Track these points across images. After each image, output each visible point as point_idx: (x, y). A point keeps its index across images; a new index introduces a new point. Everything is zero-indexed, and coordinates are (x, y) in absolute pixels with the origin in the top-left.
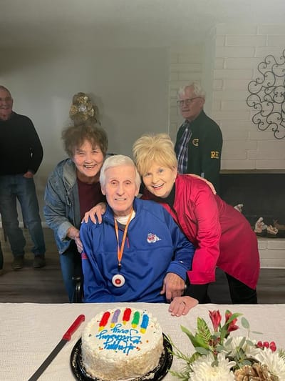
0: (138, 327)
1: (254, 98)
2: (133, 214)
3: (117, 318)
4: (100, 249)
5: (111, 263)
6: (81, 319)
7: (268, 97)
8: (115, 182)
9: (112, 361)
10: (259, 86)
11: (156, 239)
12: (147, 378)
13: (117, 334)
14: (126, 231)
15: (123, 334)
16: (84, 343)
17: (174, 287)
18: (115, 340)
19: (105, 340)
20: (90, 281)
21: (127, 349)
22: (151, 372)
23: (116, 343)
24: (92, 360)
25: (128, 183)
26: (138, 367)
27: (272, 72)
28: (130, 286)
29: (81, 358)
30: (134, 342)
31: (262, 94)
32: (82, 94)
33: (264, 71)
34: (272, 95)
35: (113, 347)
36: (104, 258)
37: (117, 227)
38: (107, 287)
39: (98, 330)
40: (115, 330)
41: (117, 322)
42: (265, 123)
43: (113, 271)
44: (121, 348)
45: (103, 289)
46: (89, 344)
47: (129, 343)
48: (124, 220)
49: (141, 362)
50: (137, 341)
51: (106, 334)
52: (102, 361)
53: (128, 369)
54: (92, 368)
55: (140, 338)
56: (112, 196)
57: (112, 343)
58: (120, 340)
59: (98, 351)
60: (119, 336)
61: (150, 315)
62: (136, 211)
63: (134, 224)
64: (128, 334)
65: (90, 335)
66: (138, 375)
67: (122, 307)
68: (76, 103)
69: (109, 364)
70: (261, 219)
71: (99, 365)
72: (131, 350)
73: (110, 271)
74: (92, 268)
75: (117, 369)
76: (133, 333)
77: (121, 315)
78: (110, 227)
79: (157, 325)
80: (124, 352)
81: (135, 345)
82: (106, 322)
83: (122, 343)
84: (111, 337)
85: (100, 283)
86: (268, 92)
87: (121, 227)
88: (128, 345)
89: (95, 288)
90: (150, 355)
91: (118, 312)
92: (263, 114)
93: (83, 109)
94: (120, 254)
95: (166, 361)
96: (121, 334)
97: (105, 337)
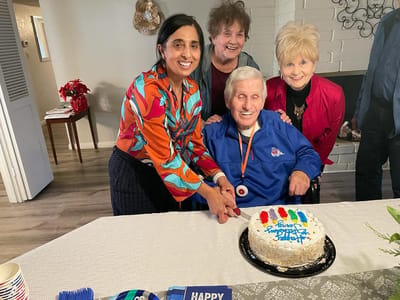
0: (300, 222)
3: (275, 216)
9: (290, 249)
12: (321, 262)
15: (289, 228)
19: (275, 234)
21: (300, 239)
22: (322, 258)
23: (287, 235)
36: (228, 168)
37: (240, 140)
39: (262, 226)
40: (280, 225)
41: (277, 218)
44: (294, 239)
47: (299, 235)
48: (248, 133)
49: (314, 249)
50: (305, 233)
55: (305, 230)
57: (283, 235)
58: (289, 233)
59: (273, 243)
60: (286, 230)
61: (304, 212)
63: (258, 136)
64: (294, 228)
65: (258, 231)
68: (140, 10)
69: (287, 252)
72: (303, 240)
77: (277, 213)
80: (299, 242)
81: (304, 236)
82: (267, 220)
84: (279, 231)
87: (245, 140)
91: (272, 211)
93: (148, 16)
97: (274, 231)
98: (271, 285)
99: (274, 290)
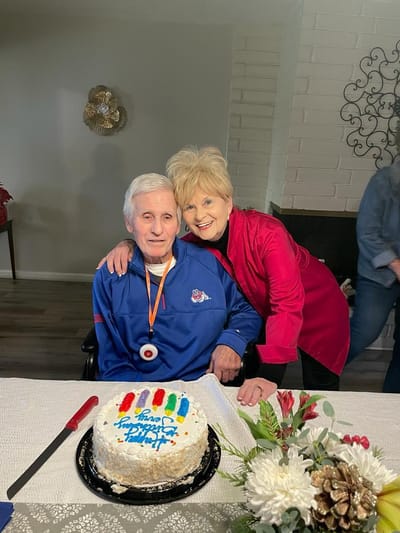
0: (174, 415)
1: (351, 109)
2: (173, 262)
3: (144, 401)
4: (122, 309)
5: (138, 329)
6: (92, 402)
7: (370, 108)
8: (149, 216)
9: (135, 458)
10: (360, 92)
11: (204, 297)
12: (184, 482)
13: (144, 422)
14: (161, 285)
15: (152, 423)
16: (96, 434)
17: (226, 365)
18: (140, 430)
19: (127, 430)
20: (109, 352)
21: (158, 442)
22: (189, 475)
23: (143, 434)
24: (106, 456)
25: (167, 216)
26: (172, 468)
27: (379, 72)
28: (164, 361)
29: (91, 454)
30: (168, 434)
31: (363, 103)
32: (103, 88)
33: (368, 70)
34: (377, 105)
35: (138, 439)
36: (128, 321)
37: (148, 279)
38: (132, 361)
39: (117, 416)
40: (141, 416)
41: (143, 406)
42: (364, 145)
43: (141, 340)
44: (149, 441)
45: (126, 363)
46: (104, 435)
47: (160, 434)
48: (159, 270)
49: (176, 461)
50: (171, 433)
51: (129, 422)
52: (122, 458)
53: (157, 469)
54: (106, 468)
55: (175, 428)
56: (145, 235)
57: (137, 434)
58: (148, 430)
59: (116, 445)
60: (146, 425)
61: (190, 399)
62: (176, 258)
63: (173, 275)
64: (159, 423)
65: (105, 423)
66: (171, 478)
67: (152, 388)
68: (94, 101)
69: (131, 462)
70: (348, 281)
71: (117, 463)
72: (163, 444)
73: (136, 341)
74: (110, 336)
75: (142, 469)
76: (167, 422)
77: (151, 397)
78: (138, 278)
79: (200, 412)
80: (153, 446)
81: (167, 437)
82: (129, 406)
83: (150, 435)
84: (136, 426)
85: (121, 355)
86: (371, 101)
87: (155, 280)
88: (160, 437)
89: (114, 362)
90: (189, 452)
91: (146, 393)
92: (363, 132)
93: (104, 110)
94: (152, 317)
95: (211, 461)
96: (149, 422)
97: (127, 426)
98: (88, 509)
99: (87, 518)
